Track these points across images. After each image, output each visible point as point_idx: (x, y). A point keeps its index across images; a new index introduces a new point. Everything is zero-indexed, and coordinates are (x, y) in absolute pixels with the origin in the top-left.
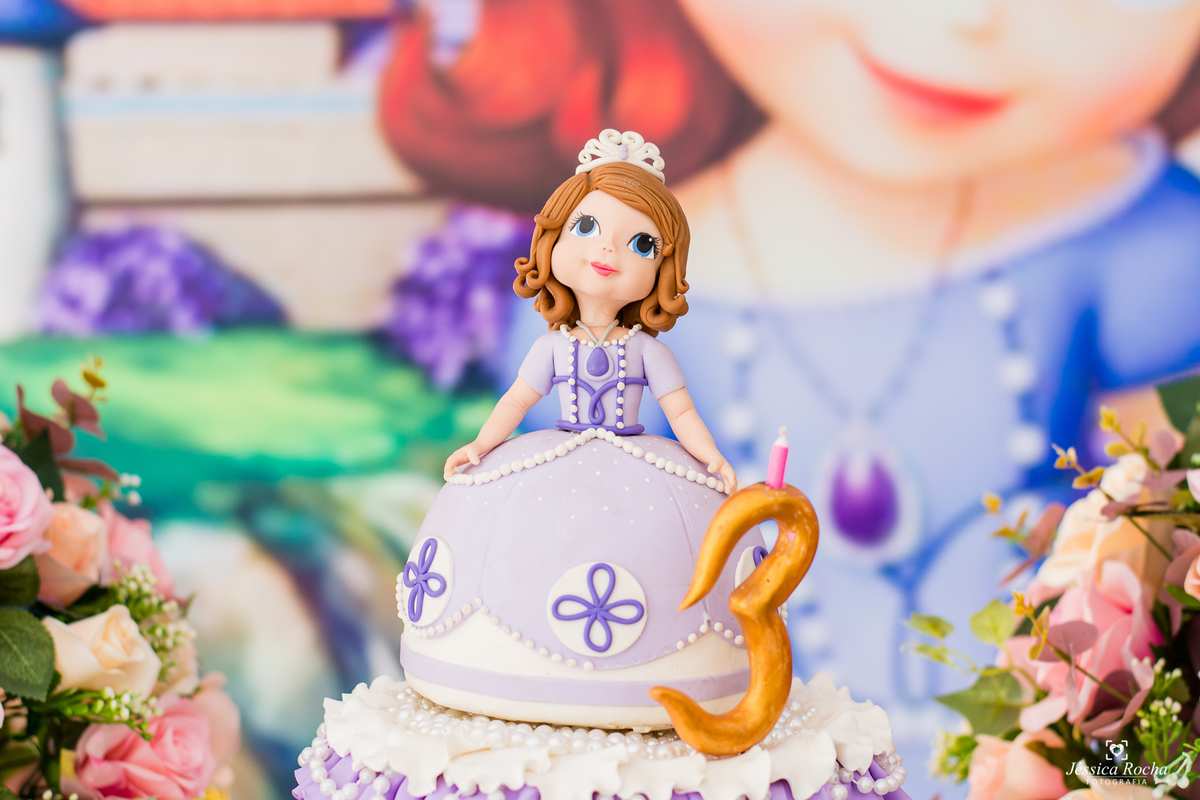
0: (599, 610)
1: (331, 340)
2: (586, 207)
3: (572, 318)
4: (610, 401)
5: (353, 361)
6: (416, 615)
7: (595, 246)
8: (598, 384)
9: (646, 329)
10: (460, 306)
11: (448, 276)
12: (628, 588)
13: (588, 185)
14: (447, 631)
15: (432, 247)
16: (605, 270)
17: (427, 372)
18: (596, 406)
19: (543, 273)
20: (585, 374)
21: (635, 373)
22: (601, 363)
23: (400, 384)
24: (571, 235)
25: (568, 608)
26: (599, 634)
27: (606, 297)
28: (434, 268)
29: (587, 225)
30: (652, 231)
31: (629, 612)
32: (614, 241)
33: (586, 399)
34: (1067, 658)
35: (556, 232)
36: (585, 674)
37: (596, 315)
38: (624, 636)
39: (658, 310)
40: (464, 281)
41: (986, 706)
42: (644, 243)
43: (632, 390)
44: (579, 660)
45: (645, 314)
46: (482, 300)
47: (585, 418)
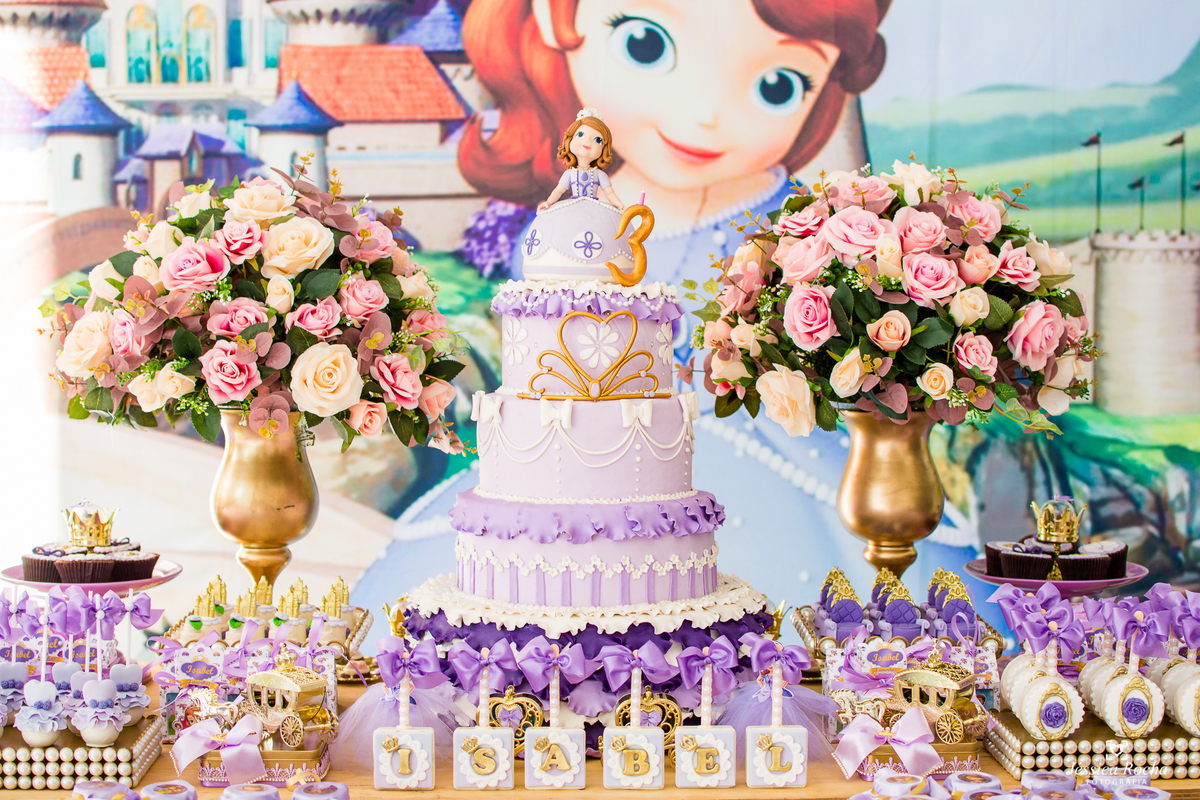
0: (588, 245)
1: (438, 256)
2: (580, 130)
3: (576, 165)
4: (588, 189)
5: (448, 264)
6: (529, 253)
7: (584, 140)
8: (584, 183)
9: (599, 168)
10: (493, 241)
11: (487, 228)
12: (596, 239)
13: (581, 123)
14: (540, 256)
15: (481, 218)
16: (587, 148)
17: (480, 269)
18: (584, 190)
19: (567, 150)
20: (581, 181)
21: (596, 181)
22: (586, 177)
23: (468, 275)
24: (576, 137)
25: (578, 245)
26: (588, 252)
27: (587, 157)
28: (482, 225)
29: (581, 135)
30: (601, 137)
31: (597, 246)
32: (590, 139)
33: (581, 189)
34: (734, 283)
35: (570, 137)
36: (584, 265)
37: (583, 163)
38: (596, 253)
39: (603, 161)
40: (495, 230)
41: (709, 314)
42: (599, 140)
43: (595, 186)
44: (582, 260)
45: (599, 163)
46: (502, 238)
47: (581, 194)
